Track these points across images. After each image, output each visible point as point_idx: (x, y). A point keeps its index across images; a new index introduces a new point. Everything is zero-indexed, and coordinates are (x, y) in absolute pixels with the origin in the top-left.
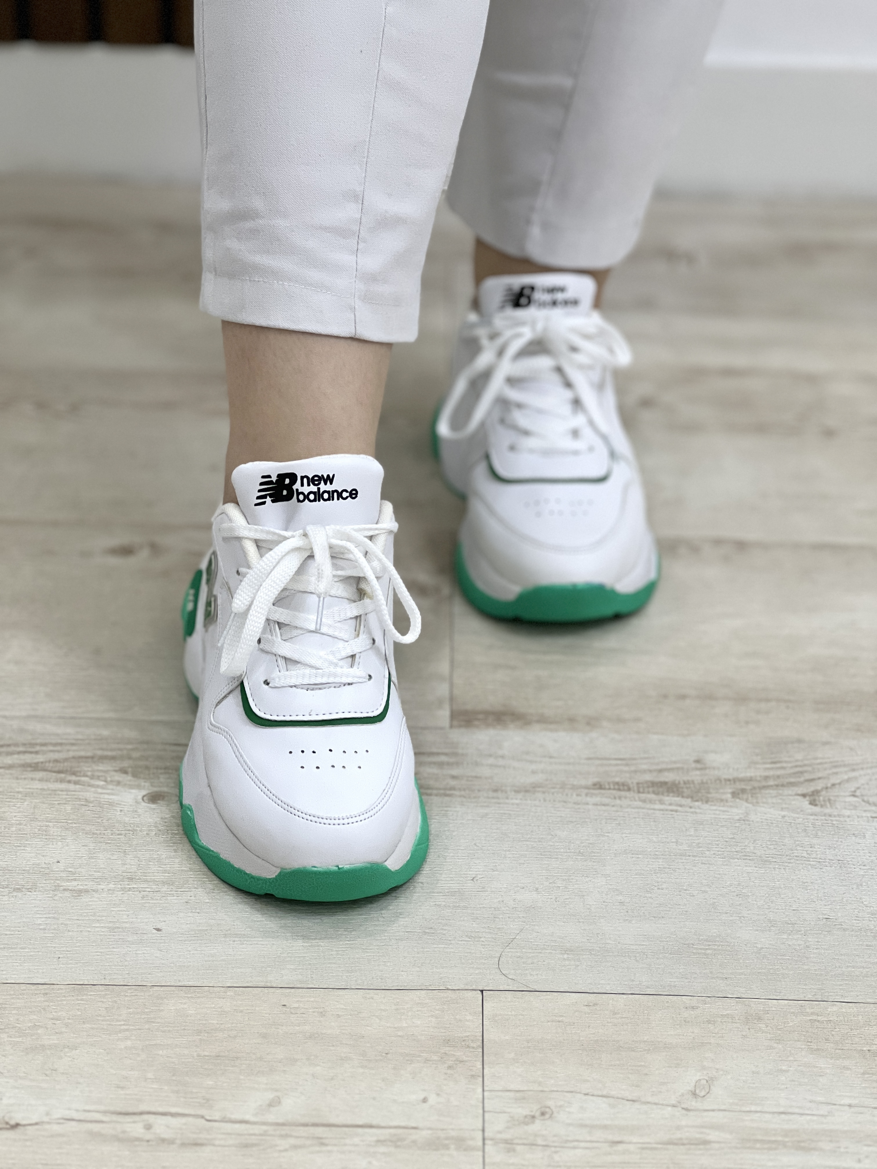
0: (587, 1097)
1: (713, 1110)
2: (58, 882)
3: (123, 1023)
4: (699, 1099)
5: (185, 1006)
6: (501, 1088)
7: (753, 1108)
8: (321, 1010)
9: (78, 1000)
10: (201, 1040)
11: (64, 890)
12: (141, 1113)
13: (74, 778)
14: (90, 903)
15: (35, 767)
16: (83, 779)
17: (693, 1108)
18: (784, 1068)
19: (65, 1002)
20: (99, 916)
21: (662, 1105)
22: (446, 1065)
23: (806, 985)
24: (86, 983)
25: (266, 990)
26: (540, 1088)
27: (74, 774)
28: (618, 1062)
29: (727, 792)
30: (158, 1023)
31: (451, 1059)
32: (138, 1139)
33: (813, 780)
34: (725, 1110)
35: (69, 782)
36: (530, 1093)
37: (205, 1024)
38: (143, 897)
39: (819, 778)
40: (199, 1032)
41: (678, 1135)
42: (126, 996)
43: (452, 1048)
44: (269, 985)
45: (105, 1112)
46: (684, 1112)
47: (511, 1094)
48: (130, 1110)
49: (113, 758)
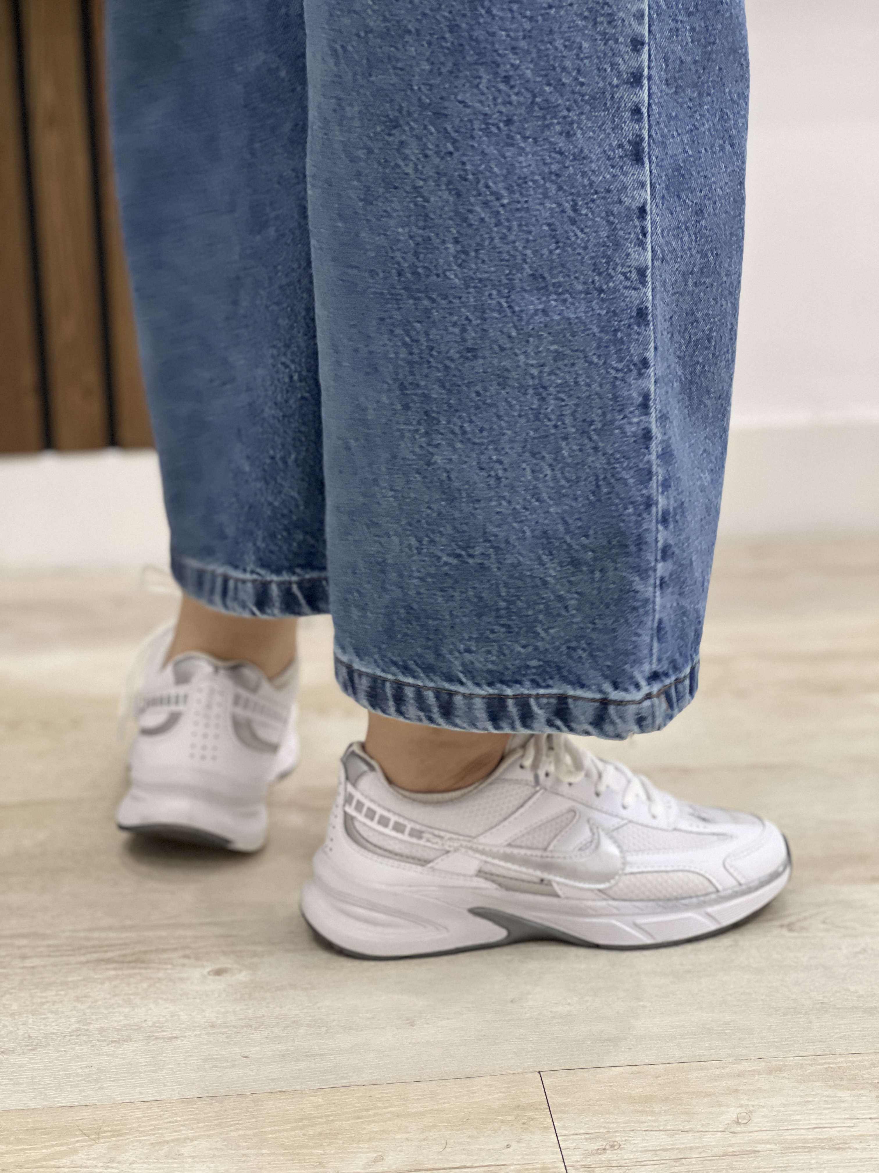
4: (742, 1126)
7: (790, 1127)
10: (303, 1125)
13: (143, 965)
16: (152, 965)
27: (143, 962)
35: (140, 968)
38: (227, 1037)
41: (731, 1149)
49: (175, 950)
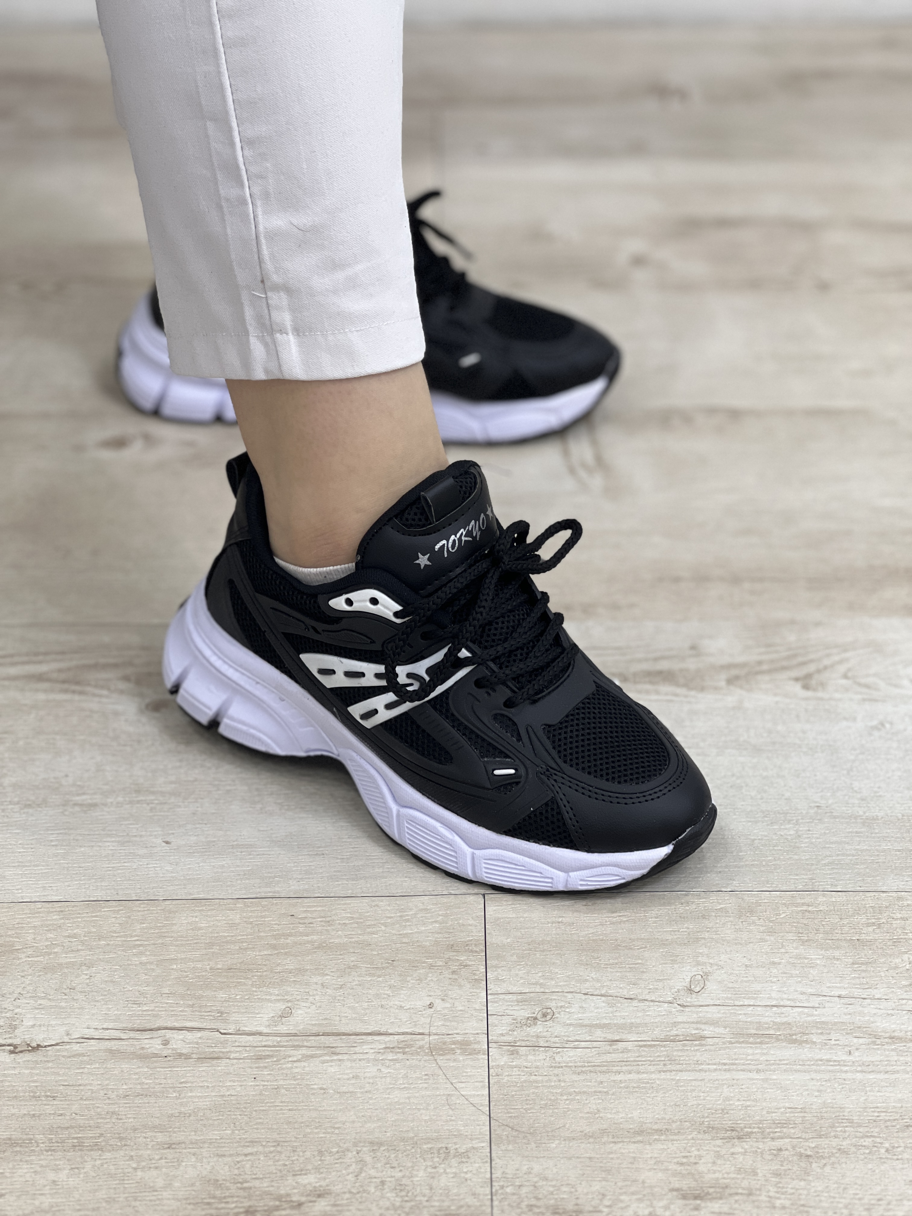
0: (587, 997)
1: (708, 1005)
2: (67, 796)
3: (136, 938)
5: (197, 920)
6: (503, 991)
8: (328, 919)
9: (93, 917)
11: (75, 805)
12: (159, 1029)
14: (100, 817)
15: (40, 678)
17: (688, 1004)
18: (776, 960)
19: (80, 920)
20: (109, 830)
21: (659, 1002)
22: (450, 971)
23: (797, 875)
24: (100, 899)
25: (274, 901)
26: (542, 990)
28: (616, 961)
29: (721, 680)
30: (172, 937)
31: (455, 964)
32: (156, 1055)
33: (804, 664)
34: (719, 1005)
36: (532, 995)
37: (217, 937)
39: (812, 661)
40: (211, 945)
42: (139, 911)
43: (455, 954)
44: (277, 895)
45: (123, 1030)
46: (679, 1008)
47: (514, 997)
48: (148, 1026)
